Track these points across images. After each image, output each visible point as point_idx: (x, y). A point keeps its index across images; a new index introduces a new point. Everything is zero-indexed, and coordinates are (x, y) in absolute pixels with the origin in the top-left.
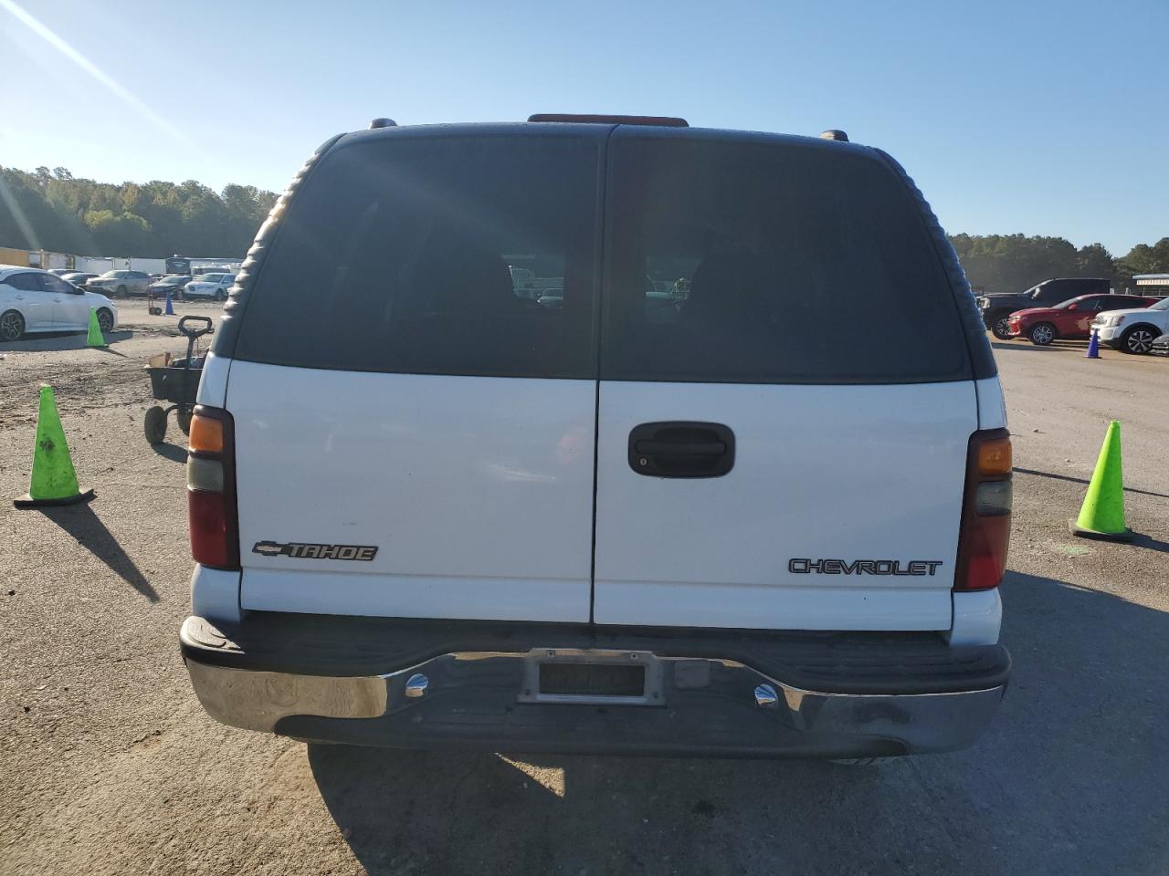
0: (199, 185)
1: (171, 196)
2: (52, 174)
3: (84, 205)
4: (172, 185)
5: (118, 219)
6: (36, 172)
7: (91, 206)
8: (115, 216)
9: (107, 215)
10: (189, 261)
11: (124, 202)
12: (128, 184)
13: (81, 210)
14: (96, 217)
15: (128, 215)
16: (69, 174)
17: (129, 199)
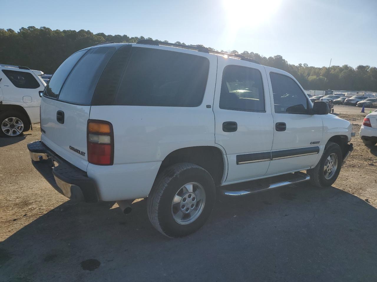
0: (348, 66)
1: (336, 71)
2: (303, 65)
3: (309, 75)
4: (339, 66)
5: (318, 78)
6: (298, 65)
7: (311, 74)
8: (317, 77)
9: (315, 77)
10: (333, 91)
11: (321, 73)
12: (324, 67)
13: (308, 76)
14: (312, 78)
15: (321, 77)
16: (307, 65)
17: (322, 72)
